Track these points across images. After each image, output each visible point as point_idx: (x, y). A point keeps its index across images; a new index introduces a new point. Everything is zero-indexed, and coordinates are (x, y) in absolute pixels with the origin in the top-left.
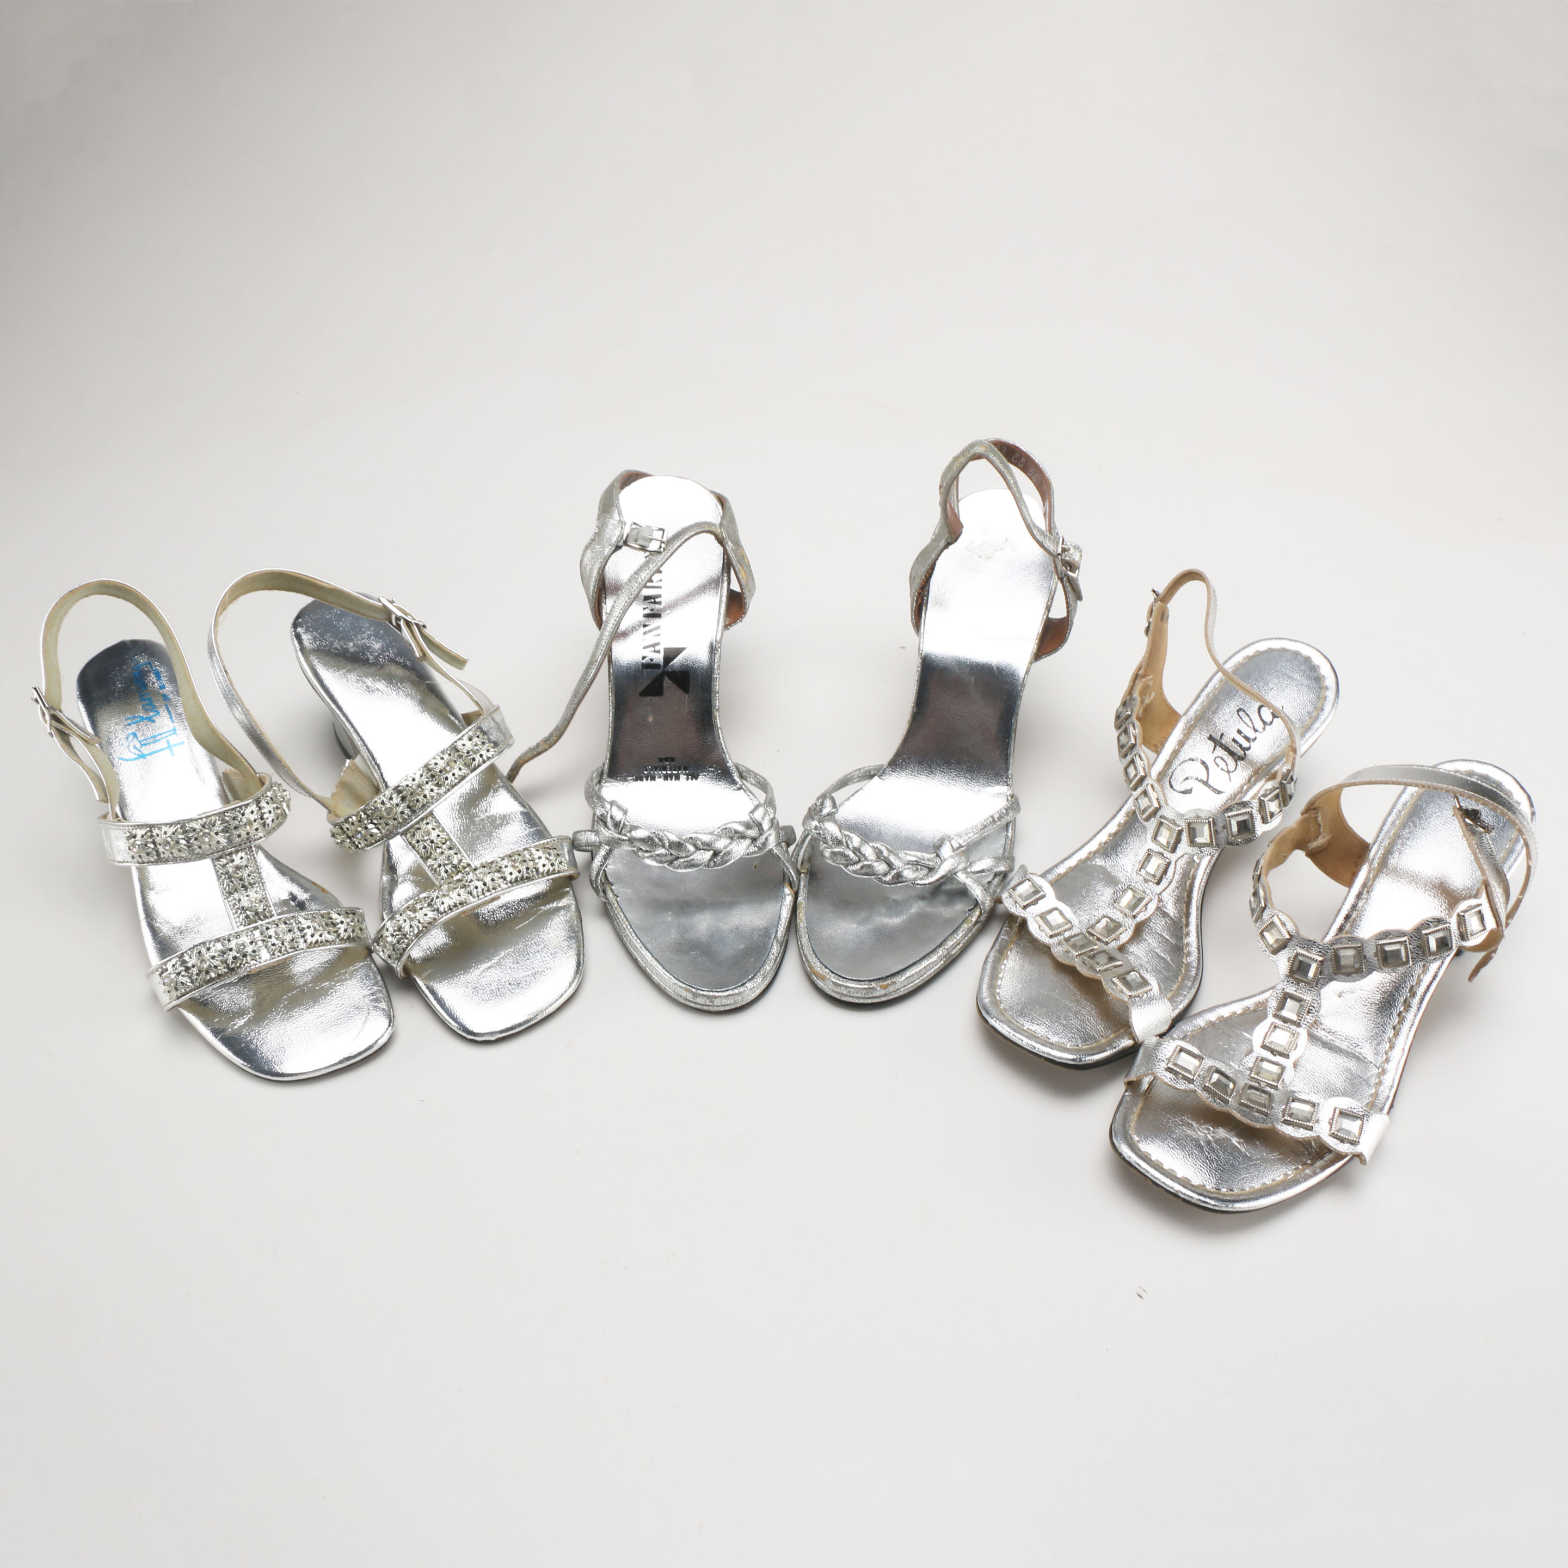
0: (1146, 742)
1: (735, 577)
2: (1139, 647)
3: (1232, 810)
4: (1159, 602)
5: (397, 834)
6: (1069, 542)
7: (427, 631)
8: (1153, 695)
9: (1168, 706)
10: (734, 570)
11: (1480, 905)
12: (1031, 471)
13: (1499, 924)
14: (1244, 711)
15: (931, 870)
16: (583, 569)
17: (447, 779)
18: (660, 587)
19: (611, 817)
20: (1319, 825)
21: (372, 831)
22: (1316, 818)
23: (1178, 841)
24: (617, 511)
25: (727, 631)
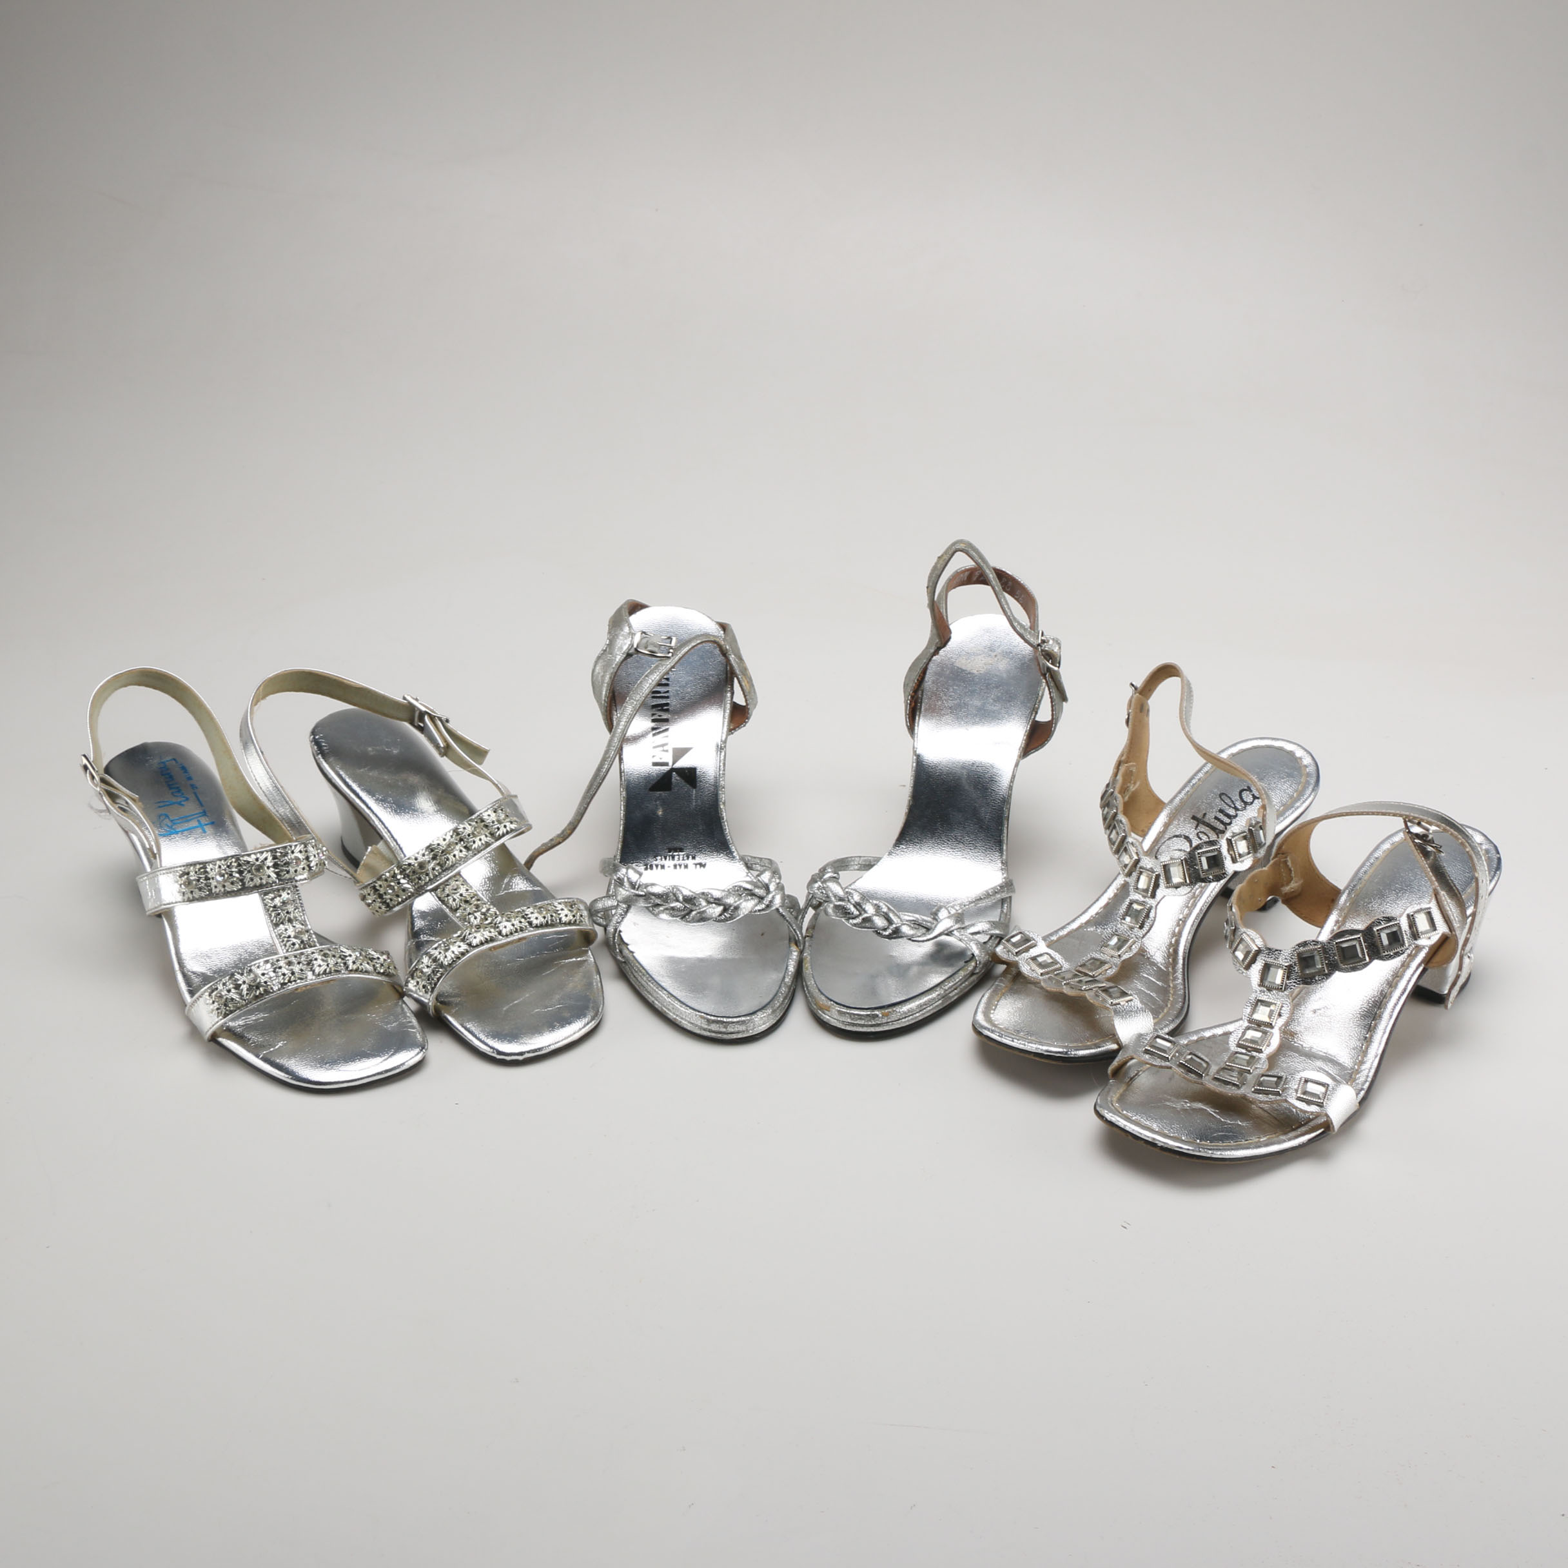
0: (1134, 829)
1: (738, 685)
2: (1122, 736)
3: (1201, 848)
4: (1137, 694)
5: (427, 891)
6: (1049, 635)
7: (450, 725)
8: (1138, 784)
9: (1154, 796)
10: (738, 679)
11: (1430, 908)
12: (1017, 593)
13: (1452, 929)
14: (1226, 795)
15: (928, 929)
16: (595, 678)
17: (474, 842)
18: (668, 697)
19: (628, 879)
20: (1290, 870)
21: (405, 886)
22: (1286, 862)
23: (1156, 886)
24: (627, 625)
25: (732, 736)
